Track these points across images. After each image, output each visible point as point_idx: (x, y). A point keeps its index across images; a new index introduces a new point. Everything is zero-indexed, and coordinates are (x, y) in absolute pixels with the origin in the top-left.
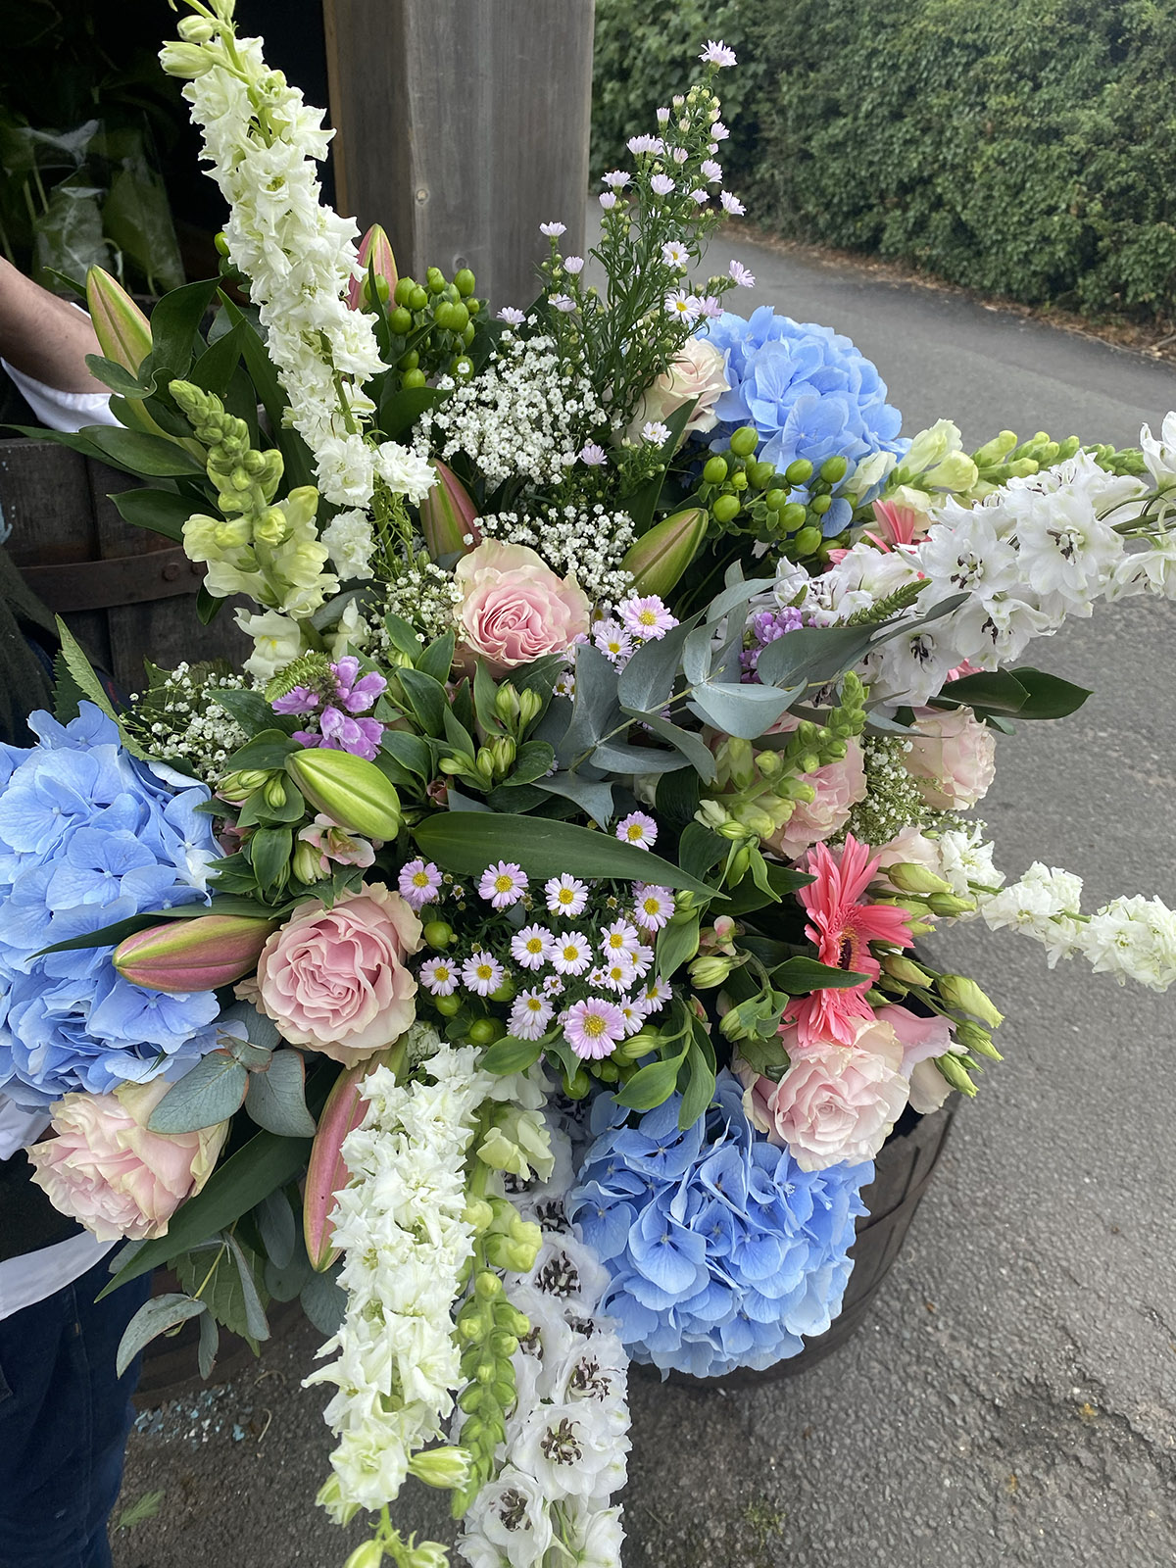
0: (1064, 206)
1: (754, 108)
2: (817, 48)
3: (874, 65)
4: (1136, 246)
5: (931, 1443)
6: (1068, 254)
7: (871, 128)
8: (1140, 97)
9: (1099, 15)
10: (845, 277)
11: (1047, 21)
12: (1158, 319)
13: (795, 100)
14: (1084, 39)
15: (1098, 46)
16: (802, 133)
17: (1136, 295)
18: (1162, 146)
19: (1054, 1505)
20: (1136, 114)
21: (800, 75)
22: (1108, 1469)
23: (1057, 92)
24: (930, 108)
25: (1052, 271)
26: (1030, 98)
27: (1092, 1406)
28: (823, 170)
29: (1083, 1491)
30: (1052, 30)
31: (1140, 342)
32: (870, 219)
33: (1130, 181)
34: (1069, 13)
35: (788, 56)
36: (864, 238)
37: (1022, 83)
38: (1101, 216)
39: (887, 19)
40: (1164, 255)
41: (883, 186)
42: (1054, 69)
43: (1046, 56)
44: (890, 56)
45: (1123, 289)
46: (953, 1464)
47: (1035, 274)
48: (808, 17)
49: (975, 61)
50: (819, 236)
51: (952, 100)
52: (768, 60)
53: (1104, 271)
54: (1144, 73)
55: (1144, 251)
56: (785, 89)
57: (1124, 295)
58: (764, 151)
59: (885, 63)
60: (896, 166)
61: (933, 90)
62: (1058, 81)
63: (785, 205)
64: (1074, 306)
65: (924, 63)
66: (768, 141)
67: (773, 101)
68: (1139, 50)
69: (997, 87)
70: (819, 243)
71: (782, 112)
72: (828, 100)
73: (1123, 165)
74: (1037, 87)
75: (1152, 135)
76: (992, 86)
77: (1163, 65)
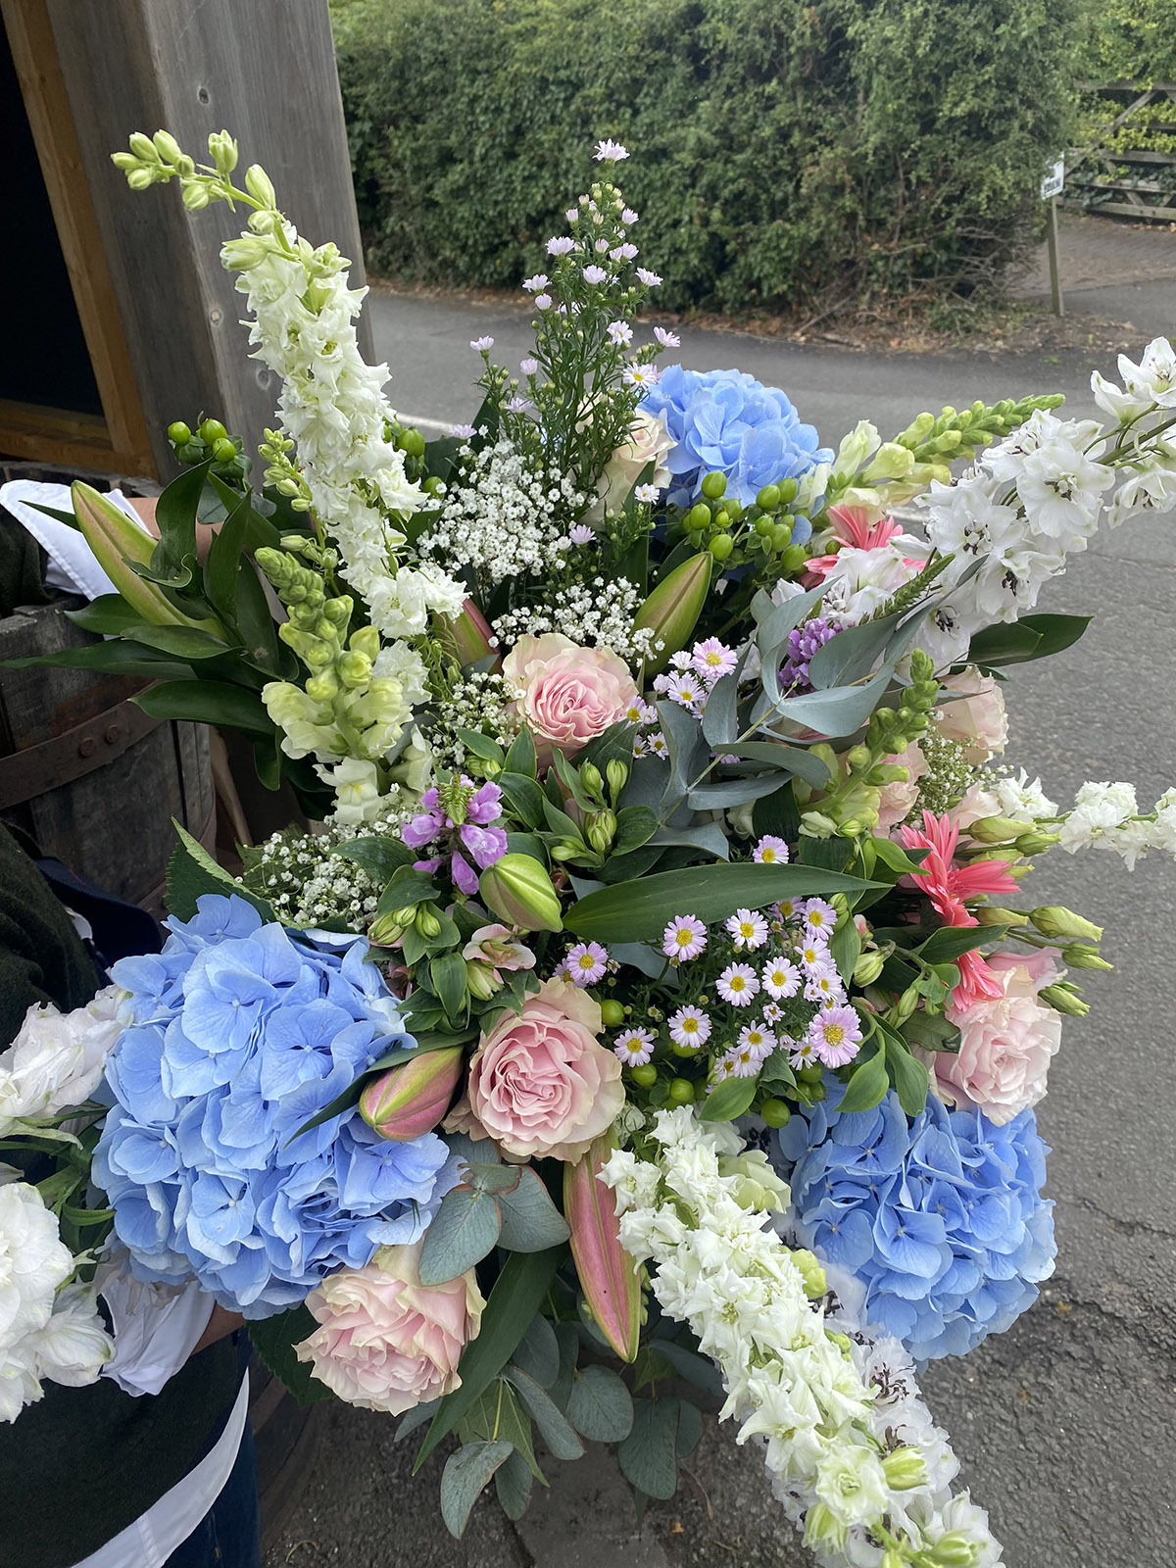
0: (686, 218)
1: (368, 165)
2: (418, 100)
3: (478, 111)
4: (760, 245)
5: (945, 1384)
6: (702, 260)
7: (489, 170)
8: (731, 110)
9: (677, 40)
10: (500, 313)
11: (632, 50)
12: (794, 307)
13: (408, 153)
14: (668, 64)
15: (683, 69)
16: (423, 183)
17: (770, 289)
18: (760, 152)
19: (1065, 1403)
20: (731, 126)
21: (408, 129)
22: (1096, 1353)
23: (657, 115)
24: (541, 144)
25: (690, 279)
26: (632, 123)
27: (1065, 1303)
28: (452, 216)
29: (1084, 1382)
30: (637, 58)
31: (784, 330)
32: (508, 255)
33: (741, 187)
34: (650, 40)
35: (391, 112)
36: (506, 274)
37: (622, 110)
38: (722, 223)
39: (481, 65)
40: (787, 248)
41: (513, 222)
42: (646, 95)
43: (637, 83)
44: (492, 100)
45: (757, 284)
46: (971, 1398)
47: (675, 283)
48: (402, 72)
49: (573, 95)
50: (462, 278)
51: (560, 134)
52: (371, 118)
53: (737, 271)
54: (729, 88)
55: (767, 249)
56: (396, 143)
57: (760, 291)
58: (388, 205)
59: (487, 108)
60: (520, 202)
61: (540, 127)
62: (654, 105)
63: (422, 254)
64: (717, 307)
65: (525, 103)
66: (390, 195)
67: (387, 156)
68: (719, 68)
69: (599, 116)
70: (464, 285)
71: (397, 165)
72: (440, 149)
73: (731, 174)
74: (636, 113)
75: (749, 144)
76: (595, 117)
77: (744, 79)
